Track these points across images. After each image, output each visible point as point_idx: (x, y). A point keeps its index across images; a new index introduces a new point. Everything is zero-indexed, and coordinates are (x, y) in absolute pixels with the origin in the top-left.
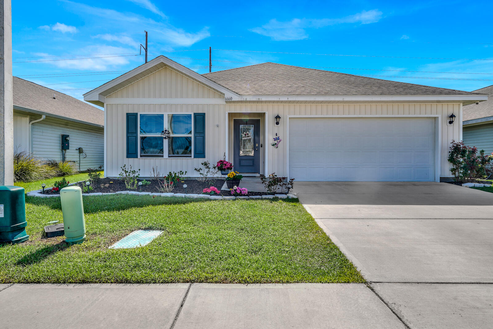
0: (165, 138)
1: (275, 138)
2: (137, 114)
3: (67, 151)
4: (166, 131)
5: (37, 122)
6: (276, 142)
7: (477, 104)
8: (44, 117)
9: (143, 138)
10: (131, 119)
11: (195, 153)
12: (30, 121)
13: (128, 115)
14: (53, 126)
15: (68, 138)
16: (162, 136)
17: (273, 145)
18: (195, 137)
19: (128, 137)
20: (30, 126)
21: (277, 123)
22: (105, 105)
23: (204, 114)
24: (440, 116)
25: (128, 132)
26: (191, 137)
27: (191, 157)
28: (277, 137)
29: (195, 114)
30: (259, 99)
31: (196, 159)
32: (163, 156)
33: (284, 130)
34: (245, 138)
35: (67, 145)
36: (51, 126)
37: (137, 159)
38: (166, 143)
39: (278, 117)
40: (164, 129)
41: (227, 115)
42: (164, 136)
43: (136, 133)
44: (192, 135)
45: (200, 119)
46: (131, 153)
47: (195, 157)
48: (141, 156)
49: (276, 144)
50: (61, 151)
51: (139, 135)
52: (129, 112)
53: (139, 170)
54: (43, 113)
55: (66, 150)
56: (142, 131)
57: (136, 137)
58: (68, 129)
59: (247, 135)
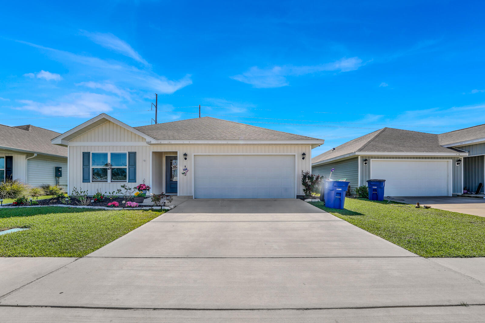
0: (109, 169)
1: (184, 169)
2: (90, 152)
3: (61, 178)
4: (109, 164)
5: (32, 158)
6: (185, 171)
7: (319, 146)
8: (35, 155)
9: (93, 169)
10: (86, 156)
11: (129, 179)
12: (27, 157)
13: (84, 153)
14: (47, 161)
15: (60, 169)
16: (107, 167)
17: (183, 174)
18: (129, 168)
19: (84, 168)
20: (26, 161)
21: (186, 159)
22: (68, 146)
23: (136, 152)
24: (296, 154)
25: (83, 165)
26: (126, 168)
27: (126, 182)
28: (186, 168)
29: (129, 152)
30: (169, 142)
31: (130, 183)
32: (107, 181)
33: (190, 164)
34: (174, 169)
35: (59, 174)
36: (46, 161)
37: (89, 183)
38: (109, 172)
39: (185, 155)
40: (108, 163)
41: (151, 153)
42: (108, 168)
43: (89, 165)
44: (127, 167)
45: (133, 156)
46: (85, 180)
47: (129, 182)
48: (93, 181)
49: (185, 173)
50: (55, 178)
51: (91, 167)
52: (85, 151)
53: (87, 191)
54: (35, 152)
55: (59, 177)
56: (93, 164)
57: (89, 168)
58: (62, 163)
59: (175, 167)
